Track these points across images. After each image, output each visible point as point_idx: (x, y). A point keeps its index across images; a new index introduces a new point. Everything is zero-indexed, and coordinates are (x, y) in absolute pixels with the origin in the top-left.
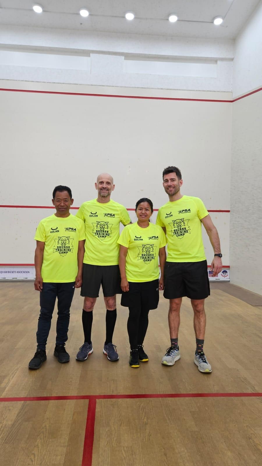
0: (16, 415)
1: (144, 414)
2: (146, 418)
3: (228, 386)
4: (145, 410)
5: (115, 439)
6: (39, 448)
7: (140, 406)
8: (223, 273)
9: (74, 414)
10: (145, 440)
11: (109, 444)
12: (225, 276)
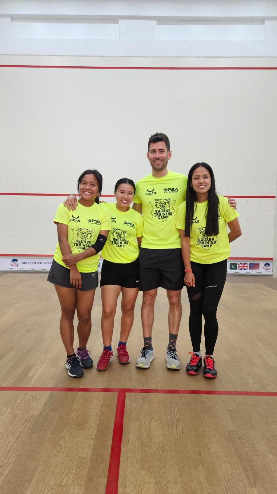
0: (43, 405)
1: (176, 409)
2: (178, 414)
3: (270, 384)
4: (177, 405)
5: (145, 434)
6: (65, 439)
7: (172, 402)
8: (265, 266)
9: (102, 407)
10: (177, 437)
11: (139, 438)
12: (267, 270)
